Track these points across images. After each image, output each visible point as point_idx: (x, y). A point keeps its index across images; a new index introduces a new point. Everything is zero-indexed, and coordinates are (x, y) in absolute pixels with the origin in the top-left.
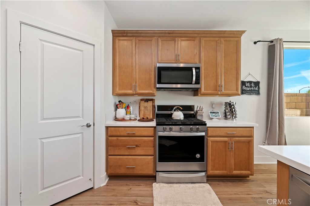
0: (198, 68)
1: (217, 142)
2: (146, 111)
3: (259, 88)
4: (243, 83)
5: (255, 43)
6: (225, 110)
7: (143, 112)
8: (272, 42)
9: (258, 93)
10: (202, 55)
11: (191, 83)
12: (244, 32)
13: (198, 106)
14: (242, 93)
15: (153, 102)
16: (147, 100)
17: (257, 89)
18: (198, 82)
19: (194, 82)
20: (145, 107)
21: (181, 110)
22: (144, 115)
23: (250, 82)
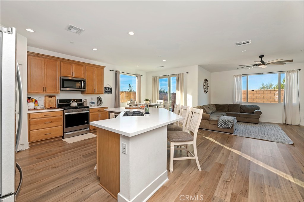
0: (84, 81)
1: (94, 114)
2: (51, 103)
3: (112, 91)
4: (105, 88)
5: (110, 70)
6: (97, 101)
7: (48, 104)
8: (116, 71)
9: (112, 93)
10: (86, 74)
11: (81, 88)
12: (105, 67)
13: (84, 100)
14: (105, 93)
15: (55, 98)
16: (51, 96)
17: (111, 91)
18: (84, 88)
19: (82, 88)
20: (50, 101)
21: (76, 102)
22: (49, 105)
23: (108, 88)
